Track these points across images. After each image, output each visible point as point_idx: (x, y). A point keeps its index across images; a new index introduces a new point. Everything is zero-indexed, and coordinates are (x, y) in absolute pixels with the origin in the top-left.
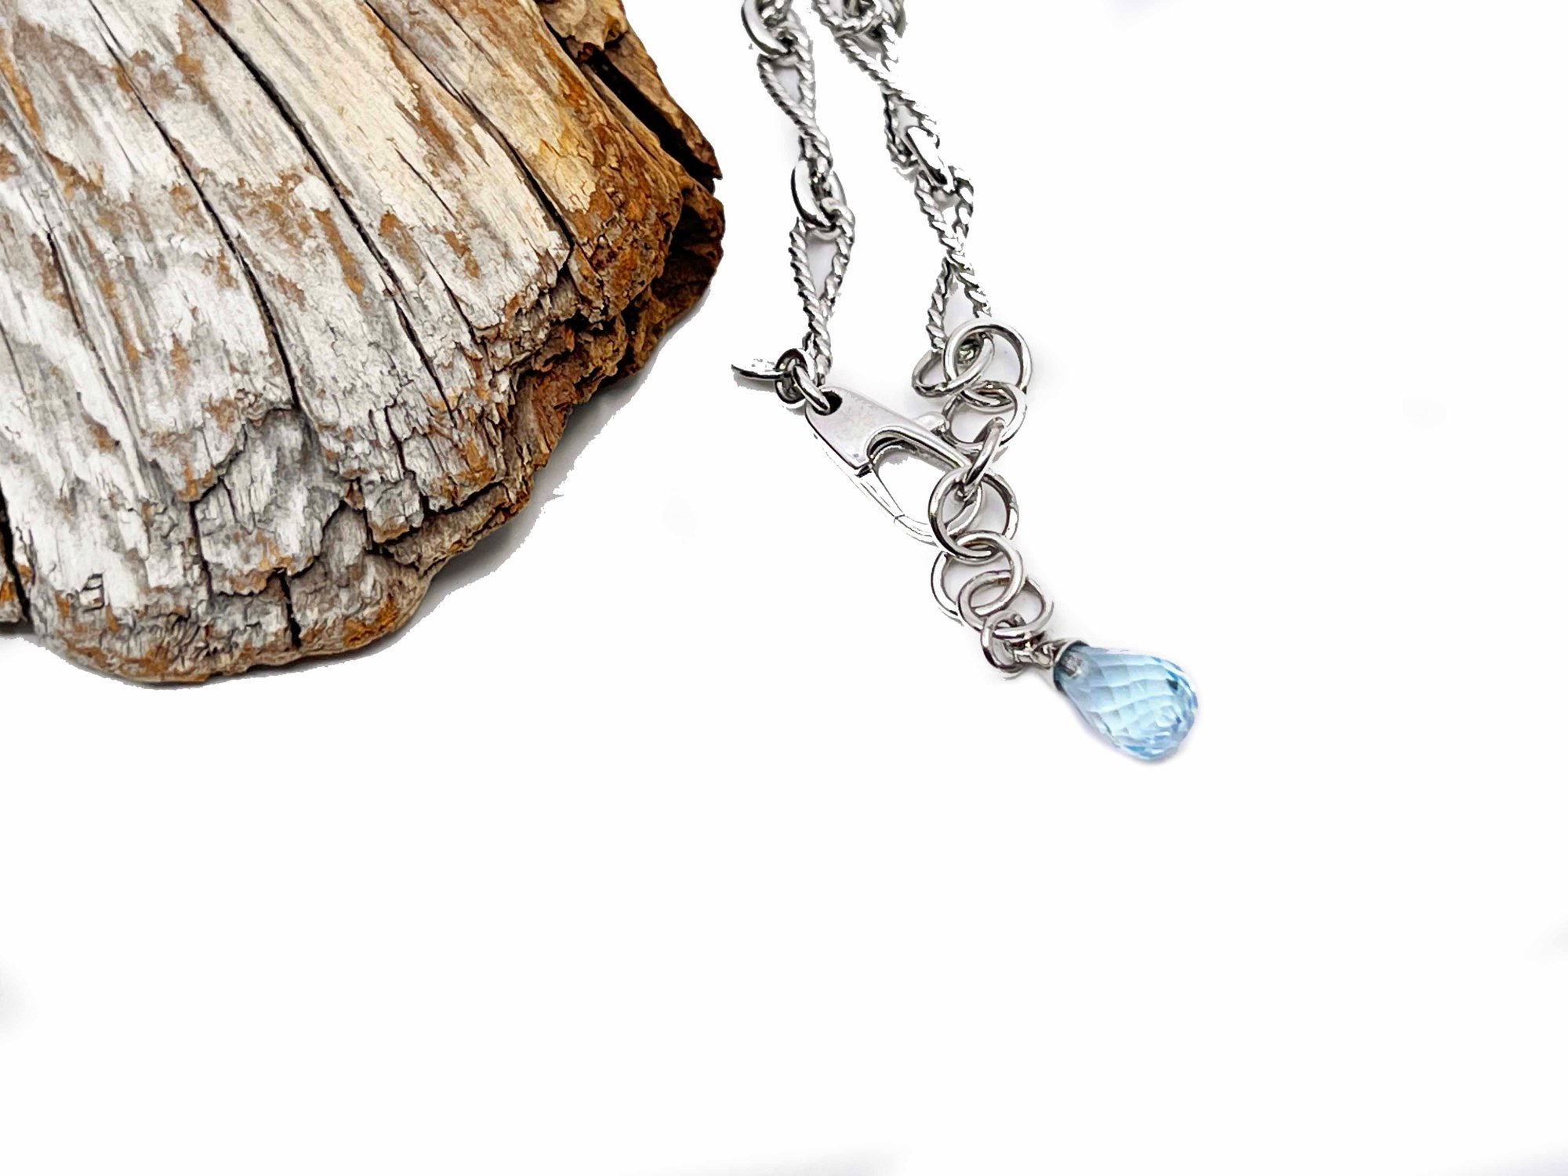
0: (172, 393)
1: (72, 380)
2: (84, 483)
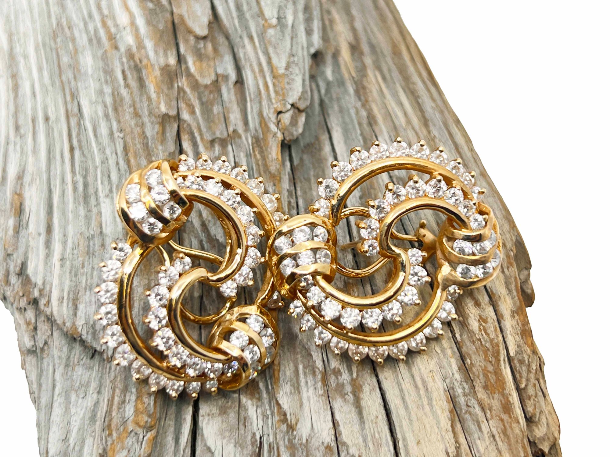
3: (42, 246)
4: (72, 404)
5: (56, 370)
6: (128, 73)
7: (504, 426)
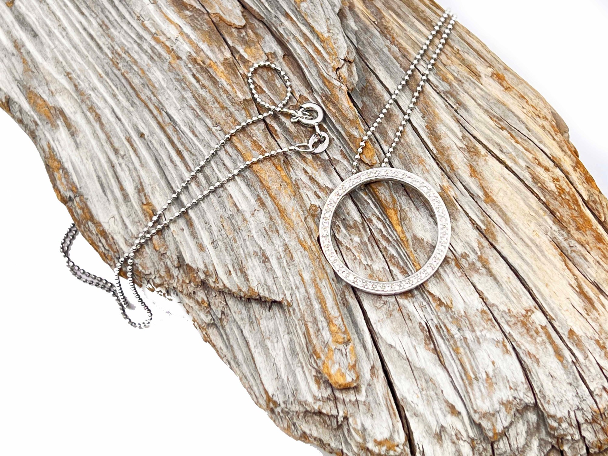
0: (486, 396)
1: (439, 384)
2: (445, 428)
3: (189, 238)
4: (270, 350)
5: (243, 330)
6: (198, 75)
7: (602, 252)
